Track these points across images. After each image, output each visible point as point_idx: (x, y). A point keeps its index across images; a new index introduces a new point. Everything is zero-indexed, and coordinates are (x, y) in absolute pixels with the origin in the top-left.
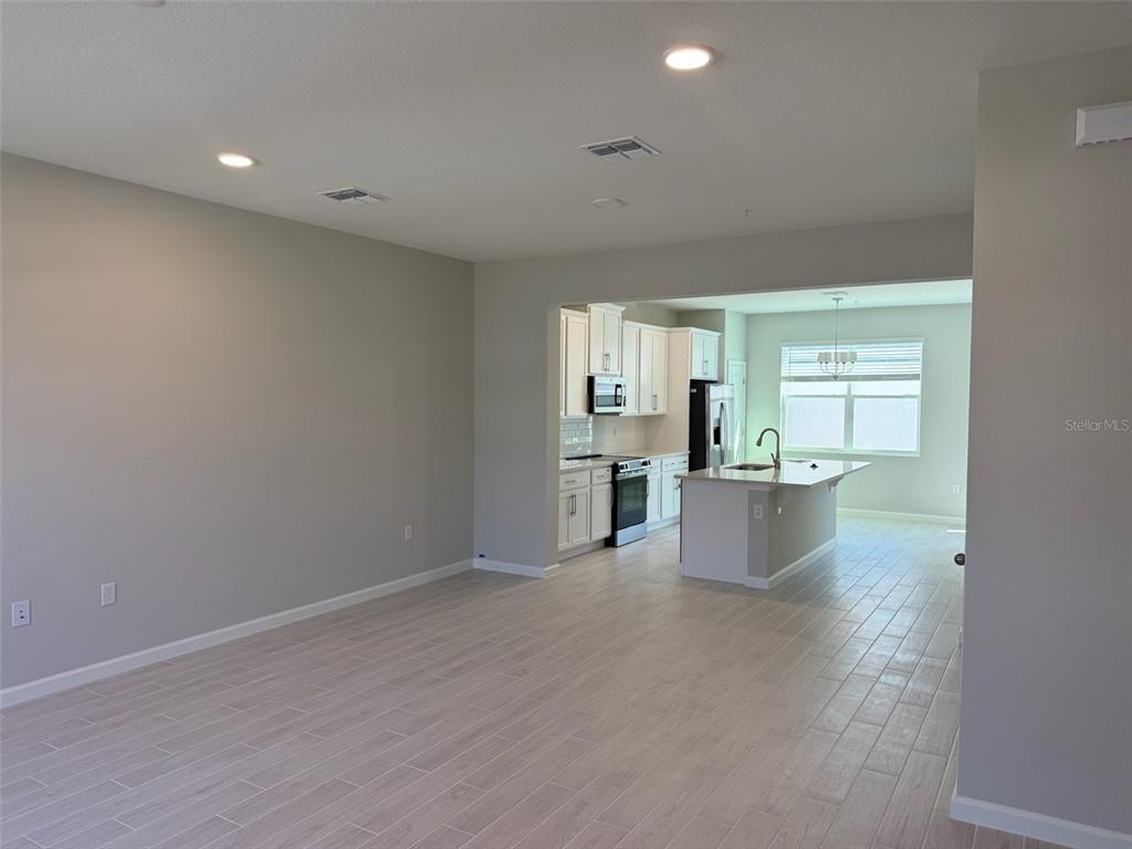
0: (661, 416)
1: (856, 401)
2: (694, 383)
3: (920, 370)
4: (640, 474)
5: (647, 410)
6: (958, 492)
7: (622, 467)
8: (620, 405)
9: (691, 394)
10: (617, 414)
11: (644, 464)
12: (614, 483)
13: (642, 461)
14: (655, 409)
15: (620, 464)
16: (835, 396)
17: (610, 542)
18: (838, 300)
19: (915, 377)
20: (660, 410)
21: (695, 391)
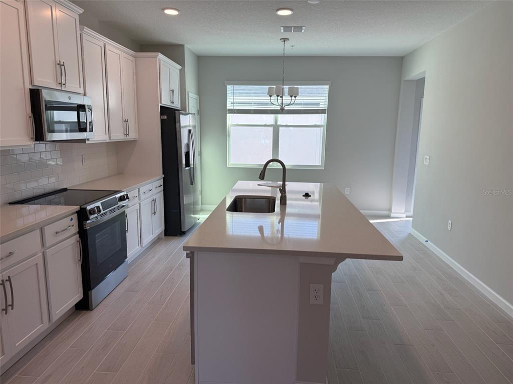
0: (133, 142)
2: (164, 110)
3: (327, 106)
4: (117, 212)
5: (118, 136)
6: (348, 193)
7: (92, 212)
8: (84, 130)
9: (162, 120)
10: (83, 141)
11: (122, 199)
12: (83, 233)
13: (118, 196)
14: (127, 135)
15: (89, 208)
16: (265, 126)
17: (84, 305)
18: (284, 40)
19: (322, 112)
20: (132, 136)
21: (166, 117)
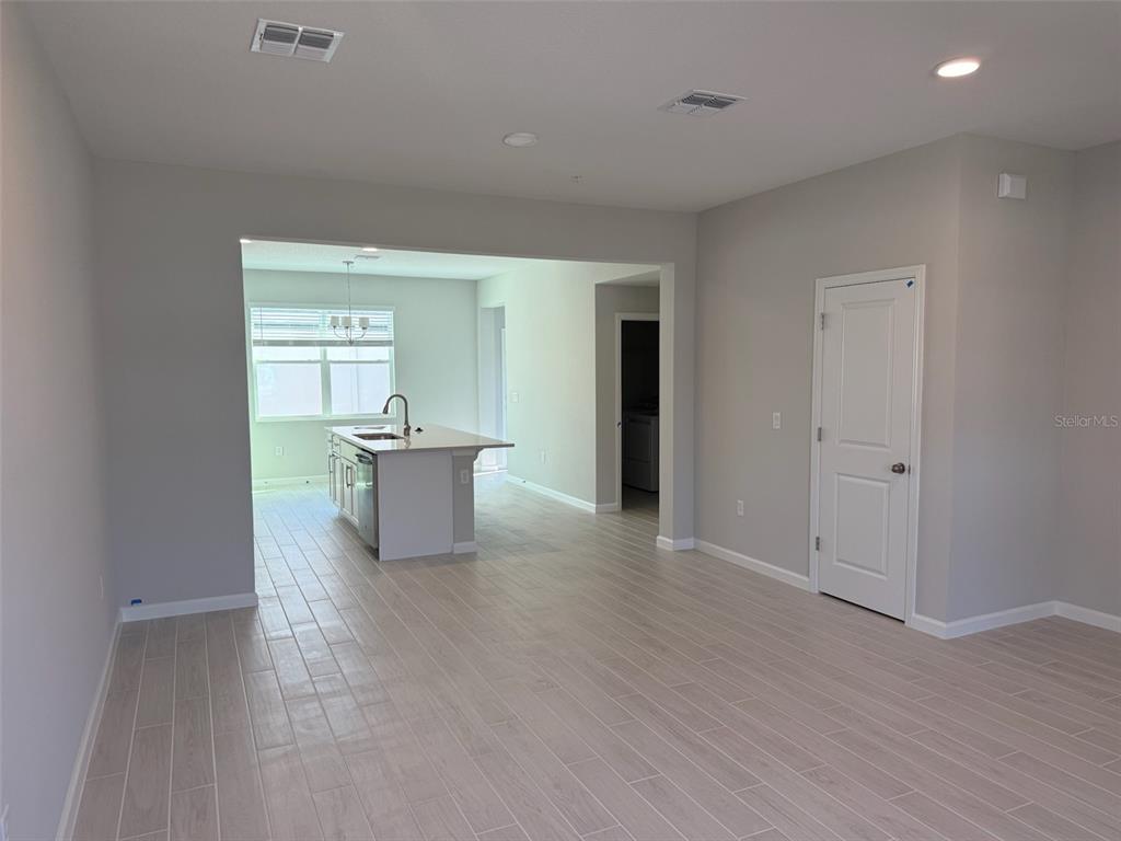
1: (332, 366)
3: (392, 336)
16: (309, 362)
18: (348, 263)
19: (389, 343)
